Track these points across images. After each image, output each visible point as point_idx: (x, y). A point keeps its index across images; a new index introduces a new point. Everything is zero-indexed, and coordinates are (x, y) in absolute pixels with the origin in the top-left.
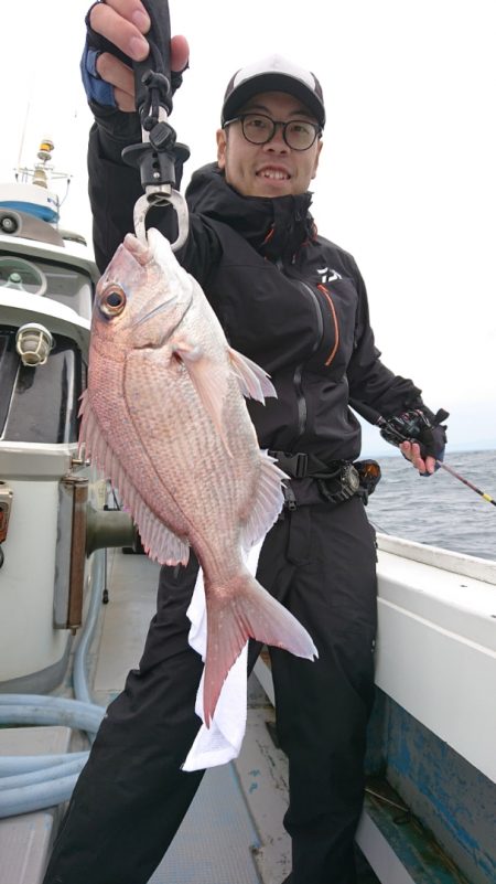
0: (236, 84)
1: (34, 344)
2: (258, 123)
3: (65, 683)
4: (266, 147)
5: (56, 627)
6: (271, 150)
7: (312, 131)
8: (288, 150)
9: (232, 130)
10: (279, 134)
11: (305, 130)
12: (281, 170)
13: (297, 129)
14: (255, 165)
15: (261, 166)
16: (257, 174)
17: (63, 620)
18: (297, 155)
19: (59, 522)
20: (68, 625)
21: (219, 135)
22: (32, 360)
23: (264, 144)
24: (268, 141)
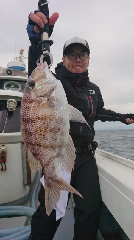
0: (66, 46)
1: (11, 105)
2: (72, 55)
3: (29, 201)
4: (75, 61)
5: (24, 185)
6: (76, 61)
7: (87, 55)
8: (81, 61)
9: (66, 57)
10: (78, 57)
11: (85, 55)
12: (80, 66)
13: (83, 55)
14: (72, 65)
15: (74, 65)
16: (73, 67)
17: (26, 183)
18: (83, 61)
19: (22, 155)
20: (27, 185)
21: (63, 58)
22: (11, 109)
23: (74, 60)
24: (75, 59)
